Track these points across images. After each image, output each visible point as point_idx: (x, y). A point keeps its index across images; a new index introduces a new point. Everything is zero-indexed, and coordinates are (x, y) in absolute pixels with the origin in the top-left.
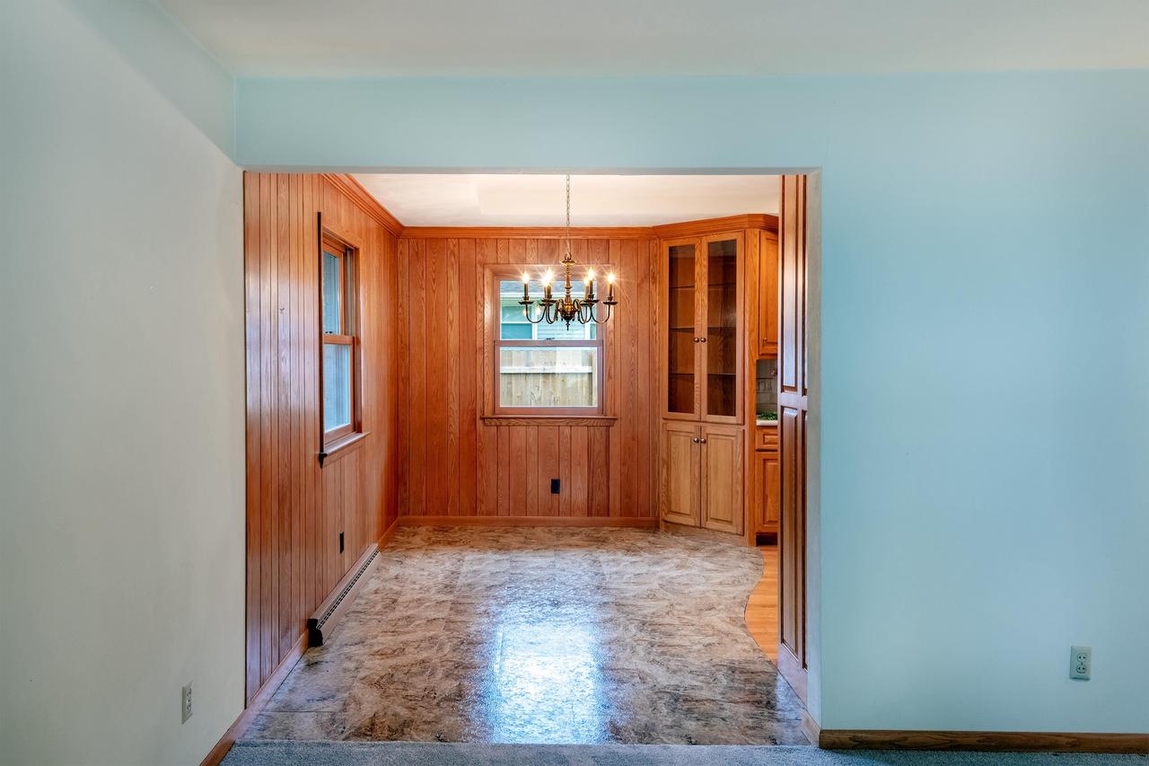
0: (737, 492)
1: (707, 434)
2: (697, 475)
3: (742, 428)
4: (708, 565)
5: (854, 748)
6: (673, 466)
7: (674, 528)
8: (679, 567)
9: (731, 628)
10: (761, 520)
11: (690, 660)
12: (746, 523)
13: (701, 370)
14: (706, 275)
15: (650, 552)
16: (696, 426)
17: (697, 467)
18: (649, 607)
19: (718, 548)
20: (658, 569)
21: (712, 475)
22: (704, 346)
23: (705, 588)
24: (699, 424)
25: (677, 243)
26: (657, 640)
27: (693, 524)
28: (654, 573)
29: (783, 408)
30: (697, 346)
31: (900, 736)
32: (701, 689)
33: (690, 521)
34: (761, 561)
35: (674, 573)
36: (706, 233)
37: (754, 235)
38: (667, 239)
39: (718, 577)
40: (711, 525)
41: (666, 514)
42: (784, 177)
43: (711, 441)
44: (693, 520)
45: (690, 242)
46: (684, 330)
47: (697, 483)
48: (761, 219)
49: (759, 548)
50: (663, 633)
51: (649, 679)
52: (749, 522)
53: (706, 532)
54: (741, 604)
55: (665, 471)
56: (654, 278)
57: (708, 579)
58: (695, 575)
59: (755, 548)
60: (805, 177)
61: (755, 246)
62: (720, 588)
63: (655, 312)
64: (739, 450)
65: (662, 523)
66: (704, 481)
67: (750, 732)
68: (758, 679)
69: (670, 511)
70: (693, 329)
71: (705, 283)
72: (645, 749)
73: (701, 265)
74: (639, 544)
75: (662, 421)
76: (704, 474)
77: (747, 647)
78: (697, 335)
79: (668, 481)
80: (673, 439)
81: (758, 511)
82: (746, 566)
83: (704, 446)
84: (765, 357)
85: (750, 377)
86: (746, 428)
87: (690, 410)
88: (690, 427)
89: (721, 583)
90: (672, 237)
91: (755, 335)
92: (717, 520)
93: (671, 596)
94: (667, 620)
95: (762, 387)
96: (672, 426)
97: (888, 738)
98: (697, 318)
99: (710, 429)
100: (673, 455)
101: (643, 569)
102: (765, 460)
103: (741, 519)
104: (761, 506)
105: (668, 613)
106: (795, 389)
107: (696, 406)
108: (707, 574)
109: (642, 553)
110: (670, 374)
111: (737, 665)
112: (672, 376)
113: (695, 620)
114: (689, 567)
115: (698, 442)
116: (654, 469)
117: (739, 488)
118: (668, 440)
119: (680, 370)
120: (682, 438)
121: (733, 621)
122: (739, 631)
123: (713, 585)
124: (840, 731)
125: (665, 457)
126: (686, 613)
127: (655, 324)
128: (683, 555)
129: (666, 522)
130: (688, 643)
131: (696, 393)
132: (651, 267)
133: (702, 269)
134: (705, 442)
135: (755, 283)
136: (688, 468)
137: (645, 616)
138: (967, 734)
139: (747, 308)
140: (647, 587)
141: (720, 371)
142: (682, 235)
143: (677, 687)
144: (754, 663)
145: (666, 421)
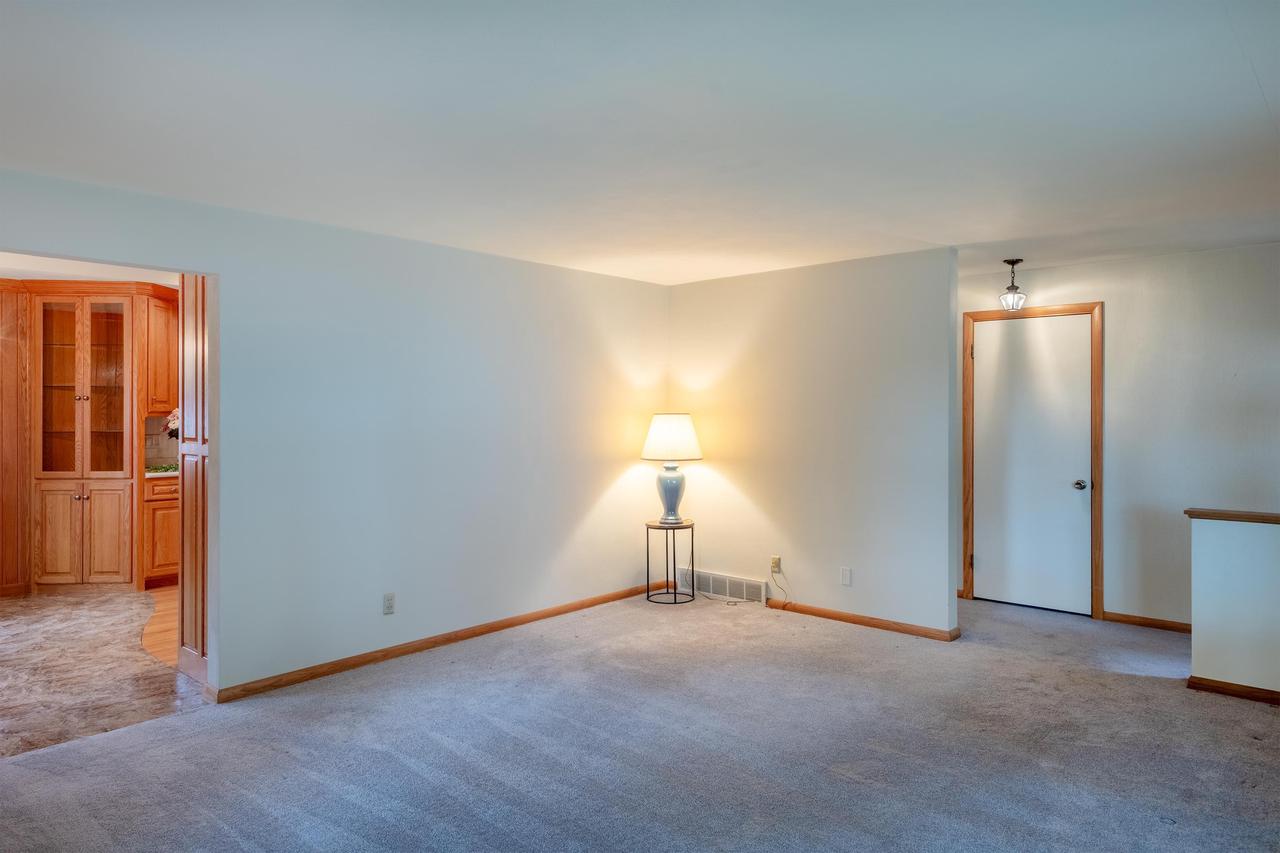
0: (125, 543)
1: (91, 491)
2: (78, 531)
3: (130, 481)
4: (96, 613)
5: (244, 696)
6: (49, 527)
7: (50, 589)
8: (62, 621)
9: (130, 654)
10: (150, 566)
11: (93, 682)
12: (135, 570)
13: (83, 428)
14: (89, 336)
15: (25, 614)
16: (77, 484)
17: (78, 524)
18: (38, 657)
19: (103, 598)
20: (38, 626)
21: (96, 529)
22: (87, 405)
23: (96, 631)
24: (82, 481)
25: (52, 299)
26: (54, 677)
27: (74, 582)
28: (36, 630)
29: (183, 456)
30: (78, 405)
31: (276, 680)
32: (109, 698)
33: (71, 579)
34: (151, 601)
35: (59, 626)
36: (88, 294)
37: (142, 301)
38: (39, 294)
39: (108, 621)
40: (94, 578)
41: (39, 577)
42: (183, 276)
43: (95, 498)
44: (73, 578)
45: (70, 300)
46: (63, 388)
47: (79, 539)
48: (149, 288)
49: (148, 592)
50: (60, 672)
51: (53, 705)
52: (138, 570)
53: (90, 586)
54: (137, 635)
55: (38, 532)
56: (24, 334)
57: (98, 624)
58: (83, 624)
59: (144, 593)
60: (203, 278)
61: (144, 312)
62: (112, 628)
63: (25, 369)
64: (127, 501)
65: (34, 588)
66: (87, 537)
67: (158, 712)
68: (161, 679)
69: (45, 573)
70: (74, 387)
71: (88, 343)
72: (63, 745)
73: (83, 324)
74: (10, 610)
75: (34, 482)
76: (87, 529)
77: (148, 662)
78: (78, 393)
79: (42, 542)
80: (49, 498)
81: (147, 559)
82: (136, 608)
83: (87, 503)
84: (153, 415)
85: (139, 434)
86: (135, 481)
87: (70, 467)
88: (71, 485)
89: (113, 624)
90: (47, 293)
91: (144, 394)
92: (102, 573)
93: (60, 644)
94: (61, 661)
95: (149, 443)
96: (46, 485)
97: (267, 683)
98: (79, 376)
99: (94, 485)
100: (48, 515)
101: (22, 629)
102: (154, 510)
103: (128, 568)
104: (150, 552)
105: (60, 657)
106: (195, 439)
107: (78, 464)
108: (96, 620)
109: (15, 617)
110: (44, 432)
111: (140, 676)
112: (47, 435)
113: (92, 655)
114: (74, 619)
115: (79, 499)
116: (23, 533)
117: (127, 538)
118: (43, 499)
119: (56, 427)
120: (60, 497)
121: (131, 648)
122: (138, 654)
123: (106, 627)
124: (233, 688)
125: (38, 517)
126: (80, 652)
127: (25, 380)
128: (65, 611)
129: (38, 584)
130: (87, 673)
131: (78, 451)
132: (20, 321)
133: (83, 329)
134: (88, 498)
135: (143, 345)
136: (68, 526)
137: (35, 664)
138: (321, 666)
139: (135, 369)
140: (31, 642)
141: (104, 428)
142: (60, 292)
143: (84, 703)
144: (156, 671)
145: (39, 481)
